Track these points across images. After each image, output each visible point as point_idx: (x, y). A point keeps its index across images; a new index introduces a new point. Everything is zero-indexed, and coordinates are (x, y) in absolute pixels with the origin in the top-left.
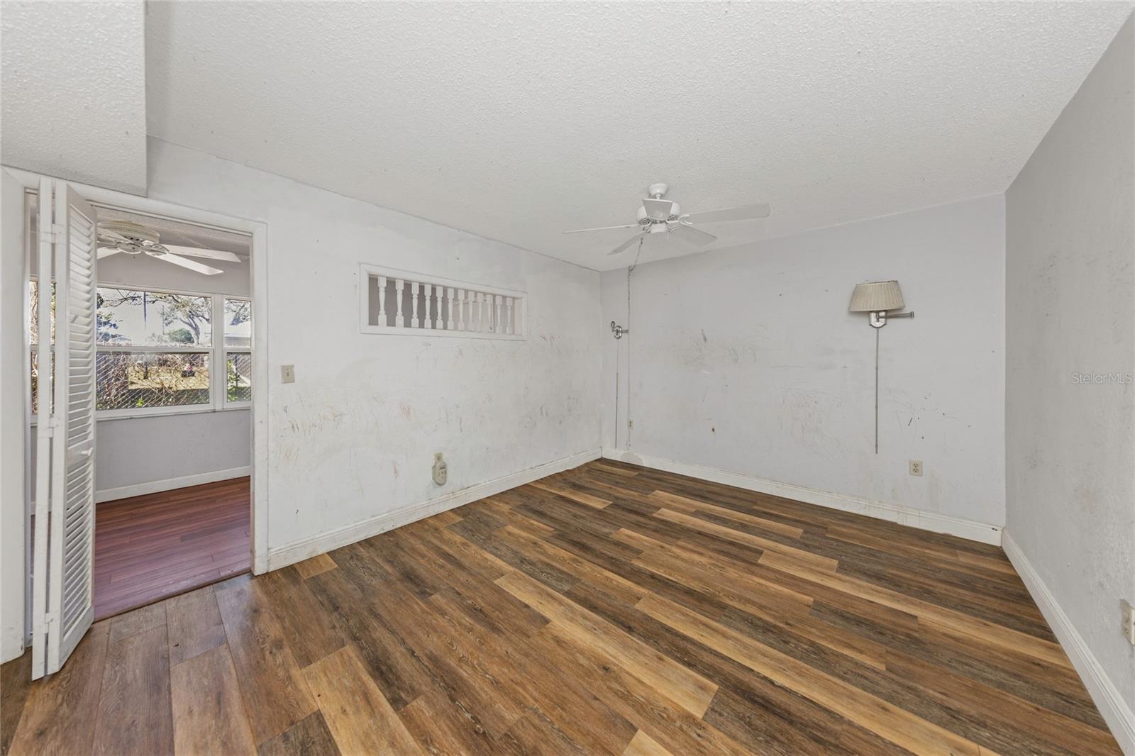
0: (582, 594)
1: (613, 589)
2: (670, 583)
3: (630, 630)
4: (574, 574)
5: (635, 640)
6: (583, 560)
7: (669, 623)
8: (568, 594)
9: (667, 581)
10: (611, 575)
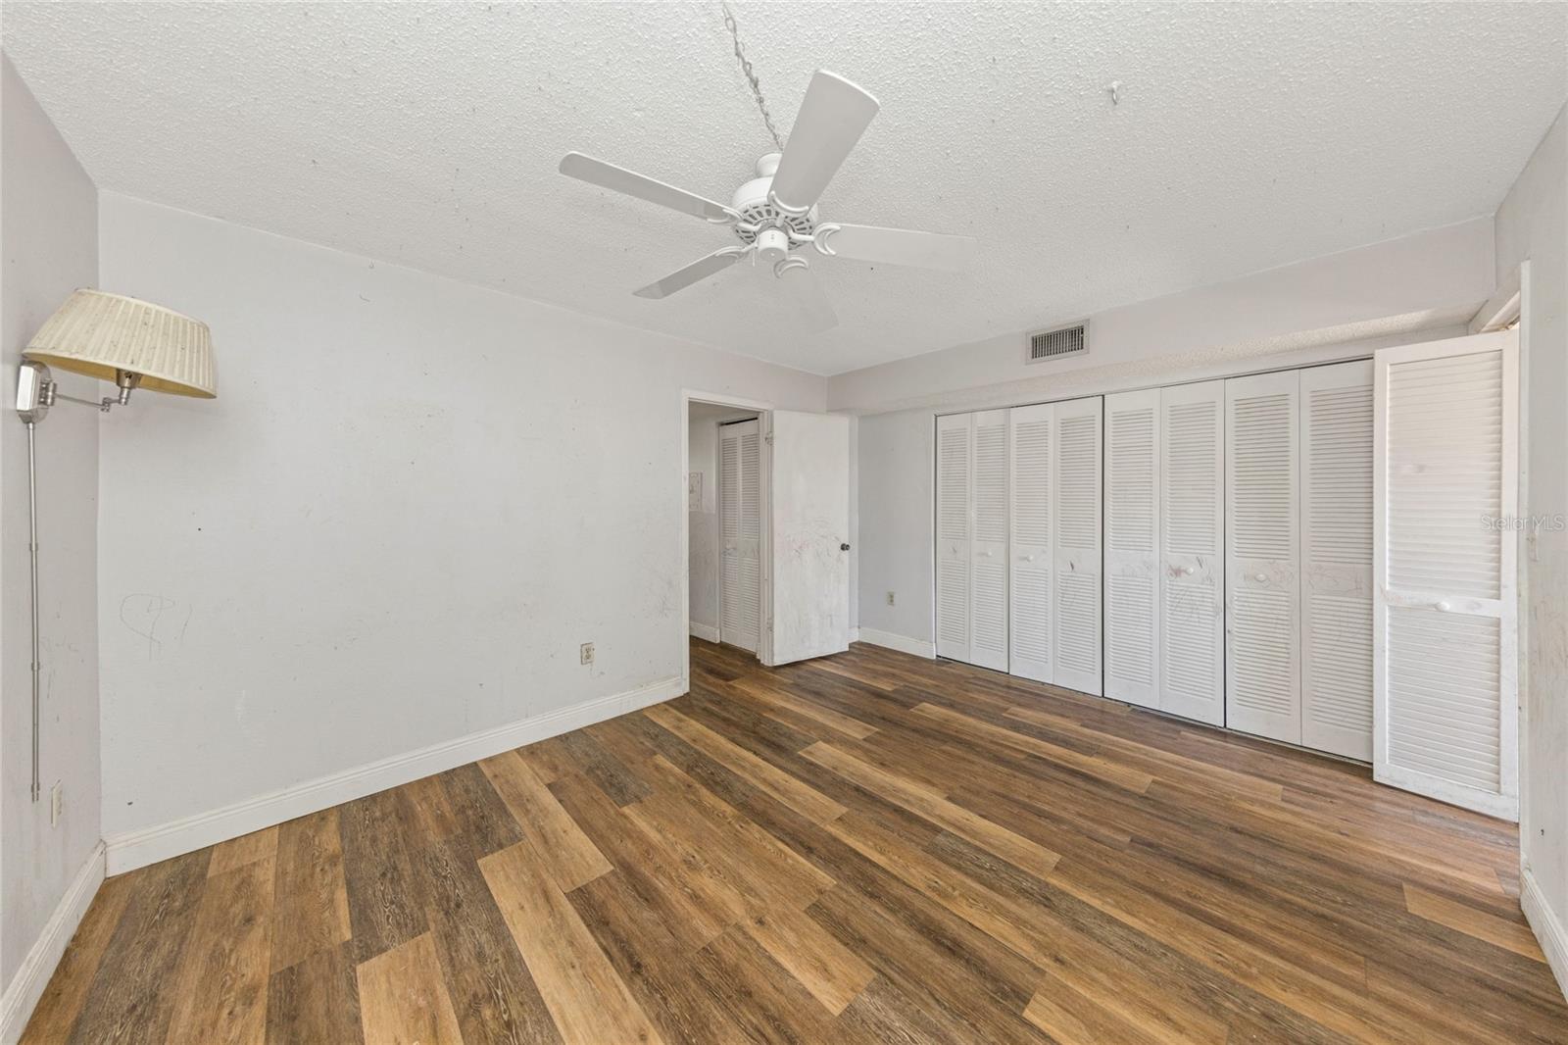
0: (917, 829)
1: (874, 834)
2: (787, 840)
3: (857, 789)
4: (937, 862)
5: (854, 781)
6: (929, 893)
7: (814, 793)
8: (937, 830)
9: (791, 842)
10: (876, 857)
